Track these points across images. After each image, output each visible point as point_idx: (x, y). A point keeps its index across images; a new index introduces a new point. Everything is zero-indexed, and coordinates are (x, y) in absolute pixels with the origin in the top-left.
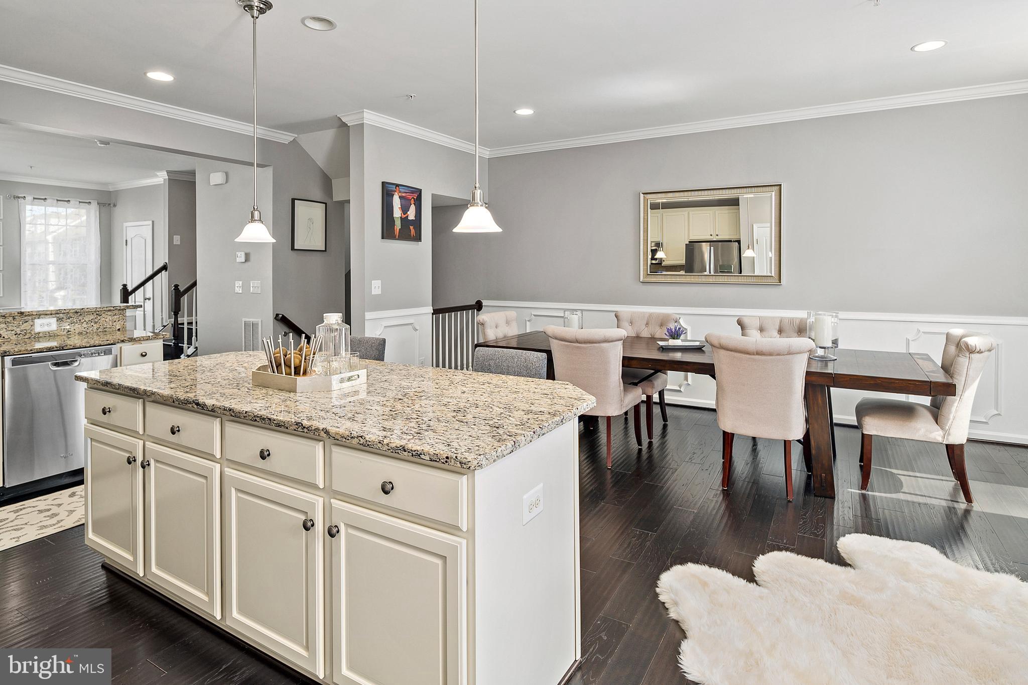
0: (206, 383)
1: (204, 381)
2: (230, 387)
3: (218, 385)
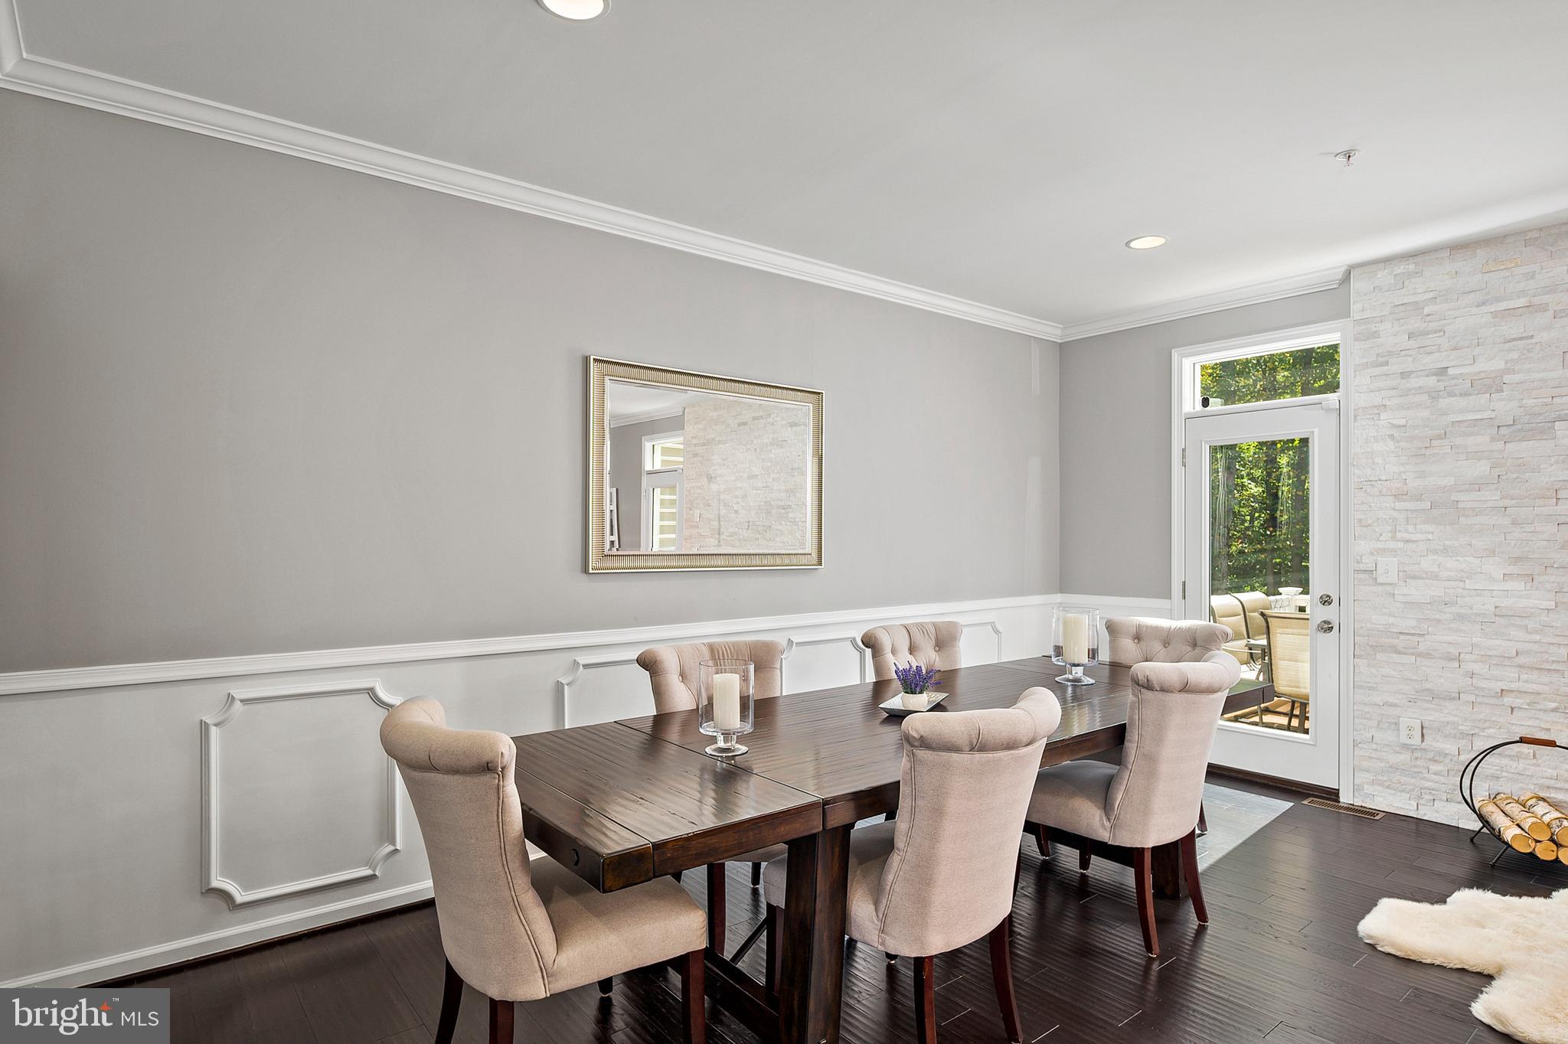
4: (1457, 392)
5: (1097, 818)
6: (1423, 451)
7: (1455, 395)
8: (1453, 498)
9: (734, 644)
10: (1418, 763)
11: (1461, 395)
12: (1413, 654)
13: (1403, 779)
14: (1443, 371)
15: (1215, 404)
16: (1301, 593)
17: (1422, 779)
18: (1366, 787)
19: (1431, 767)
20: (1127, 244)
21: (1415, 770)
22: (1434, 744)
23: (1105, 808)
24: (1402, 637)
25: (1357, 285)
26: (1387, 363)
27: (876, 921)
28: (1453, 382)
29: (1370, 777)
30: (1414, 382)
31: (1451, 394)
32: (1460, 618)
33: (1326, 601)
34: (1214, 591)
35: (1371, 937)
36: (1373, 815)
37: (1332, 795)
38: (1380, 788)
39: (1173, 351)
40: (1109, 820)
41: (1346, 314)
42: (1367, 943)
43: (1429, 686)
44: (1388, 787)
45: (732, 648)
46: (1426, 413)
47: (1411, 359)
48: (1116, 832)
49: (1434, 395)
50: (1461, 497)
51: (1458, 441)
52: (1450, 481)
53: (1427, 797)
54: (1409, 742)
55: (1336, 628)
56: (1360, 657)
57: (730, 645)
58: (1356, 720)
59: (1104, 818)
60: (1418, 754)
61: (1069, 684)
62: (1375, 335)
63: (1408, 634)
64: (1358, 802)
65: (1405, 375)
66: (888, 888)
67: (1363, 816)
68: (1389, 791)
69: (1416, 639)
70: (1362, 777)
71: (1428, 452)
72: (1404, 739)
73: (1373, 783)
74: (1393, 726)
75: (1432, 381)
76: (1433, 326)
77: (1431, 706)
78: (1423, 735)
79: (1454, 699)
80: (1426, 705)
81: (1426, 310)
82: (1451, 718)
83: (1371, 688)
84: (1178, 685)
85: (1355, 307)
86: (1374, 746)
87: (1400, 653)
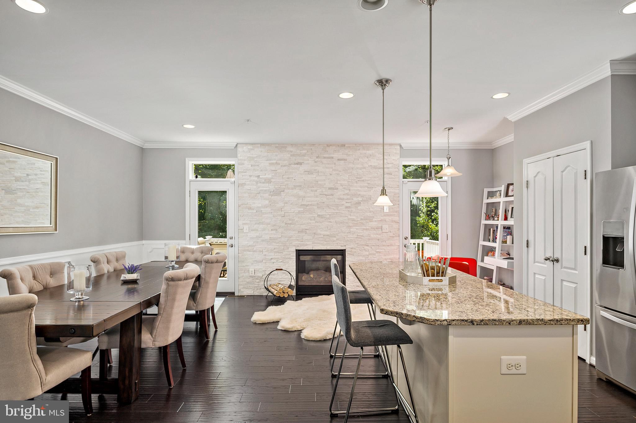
0: (479, 288)
1: (479, 289)
2: (468, 284)
3: (474, 286)
4: (262, 182)
5: (192, 304)
6: (254, 197)
7: (261, 183)
8: (261, 210)
9: (42, 265)
10: (254, 280)
11: (263, 183)
12: (252, 251)
13: (250, 285)
14: (258, 176)
15: (199, 178)
16: (212, 238)
17: (255, 284)
18: (241, 289)
19: (256, 281)
20: (183, 125)
21: (253, 282)
22: (258, 275)
23: (194, 301)
24: (250, 247)
25: (240, 149)
26: (246, 172)
27: (151, 338)
28: (261, 179)
29: (242, 286)
30: (252, 178)
31: (260, 183)
32: (263, 241)
33: (231, 238)
34: (199, 237)
35: (254, 321)
36: (244, 296)
37: (233, 294)
38: (245, 289)
39: (186, 158)
40: (195, 303)
41: (236, 157)
42: (254, 323)
43: (256, 259)
44: (247, 288)
45: (41, 266)
46: (255, 187)
47: (252, 172)
48: (198, 307)
49: (257, 183)
50: (263, 209)
51: (262, 195)
52: (260, 205)
53: (255, 289)
54: (252, 275)
55: (234, 246)
56: (240, 253)
57: (40, 265)
58: (239, 271)
59: (194, 303)
60: (253, 278)
61: (171, 267)
62: (243, 164)
63: (251, 246)
64: (240, 294)
65: (250, 176)
66: (157, 327)
67: (241, 297)
68: (247, 289)
69: (253, 247)
70: (241, 287)
71: (256, 197)
72: (251, 275)
73: (243, 288)
74: (248, 271)
75: (256, 179)
76: (257, 164)
77: (256, 265)
78: (255, 273)
79: (261, 262)
80: (255, 265)
81: (255, 160)
82: (261, 267)
83: (242, 262)
84: (215, 261)
85: (239, 155)
86: (243, 278)
87: (250, 251)
